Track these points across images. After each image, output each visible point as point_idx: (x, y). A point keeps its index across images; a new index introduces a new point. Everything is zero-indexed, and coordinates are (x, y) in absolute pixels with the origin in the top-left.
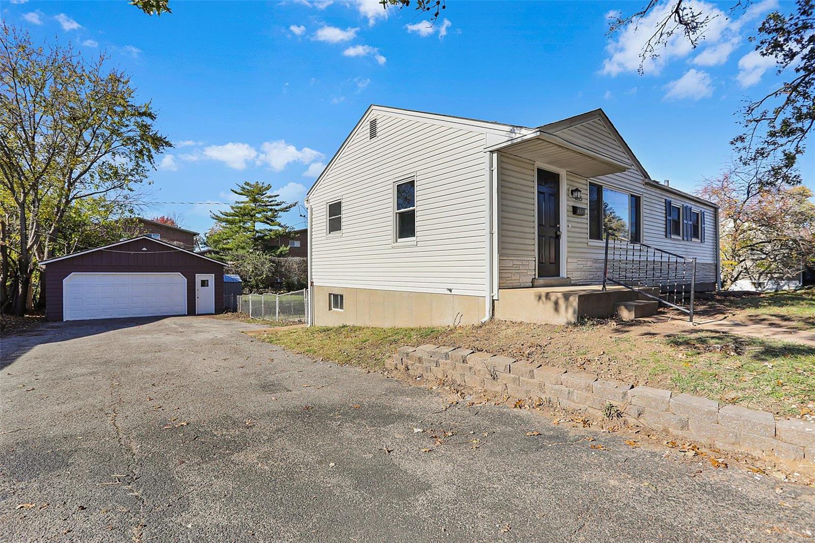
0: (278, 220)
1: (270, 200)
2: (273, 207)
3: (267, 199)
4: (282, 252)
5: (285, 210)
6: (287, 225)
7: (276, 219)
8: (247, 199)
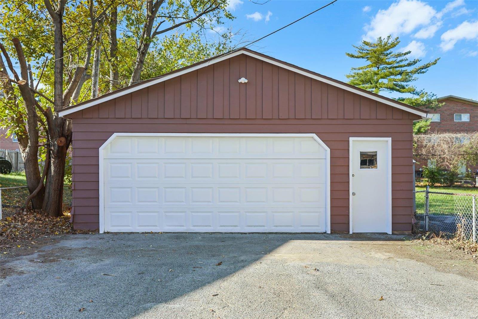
0: (410, 85)
1: (399, 59)
2: (404, 69)
3: (394, 59)
4: (420, 128)
5: (420, 71)
6: (425, 91)
7: (408, 83)
8: (369, 63)
